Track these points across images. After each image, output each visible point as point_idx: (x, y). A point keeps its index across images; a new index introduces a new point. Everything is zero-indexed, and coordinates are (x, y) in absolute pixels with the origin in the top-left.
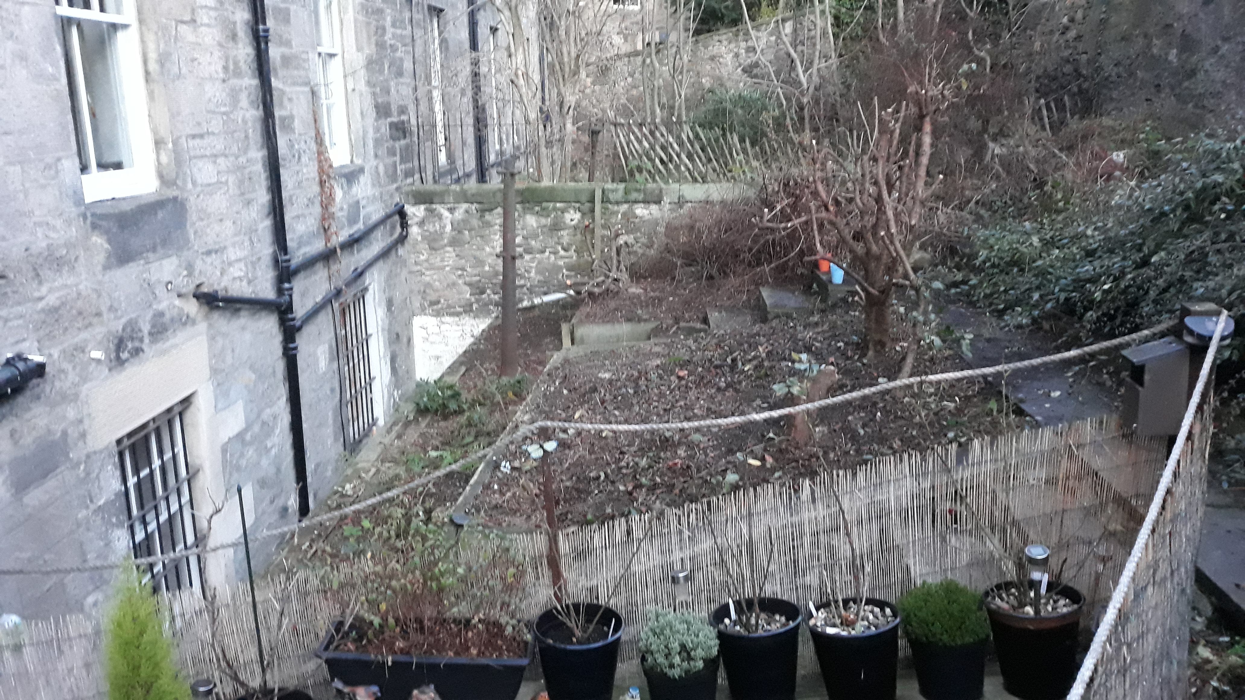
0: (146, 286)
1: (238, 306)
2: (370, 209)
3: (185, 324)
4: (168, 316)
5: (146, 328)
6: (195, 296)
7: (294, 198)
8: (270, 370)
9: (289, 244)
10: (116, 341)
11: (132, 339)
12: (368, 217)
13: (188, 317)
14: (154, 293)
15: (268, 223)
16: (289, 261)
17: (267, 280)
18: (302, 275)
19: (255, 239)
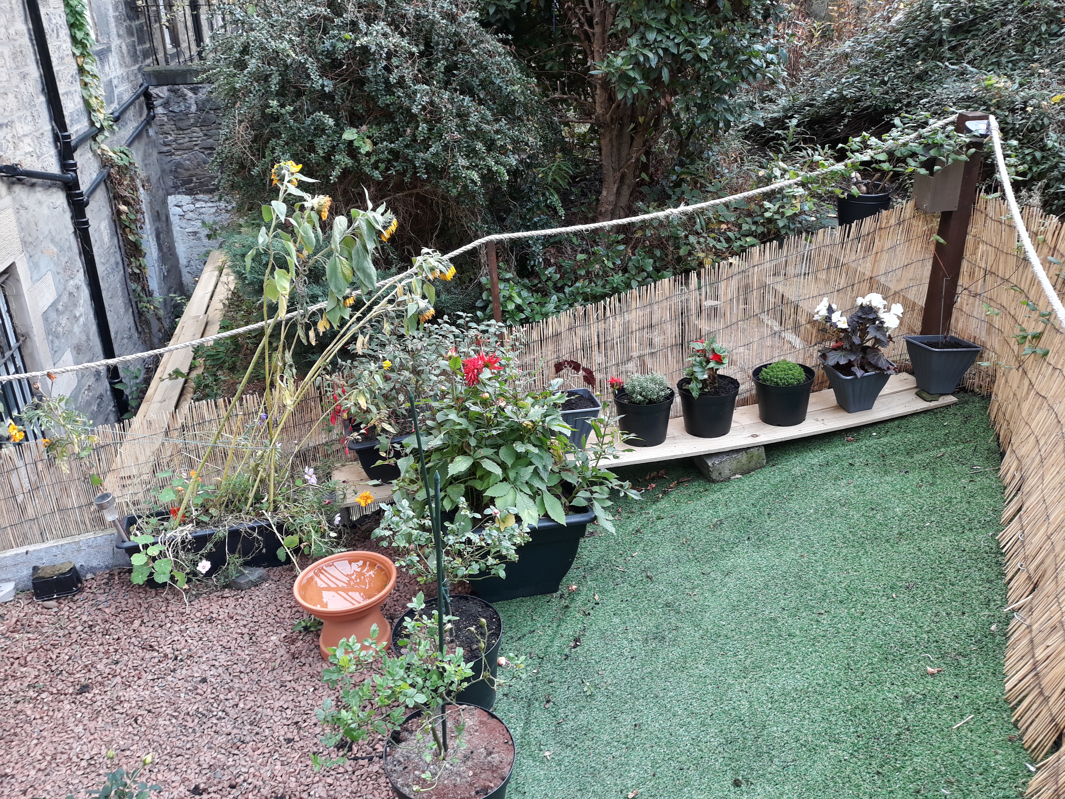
8: (67, 245)
12: (120, 97)
15: (43, 99)
16: (69, 136)
17: (50, 157)
18: (80, 151)
19: (35, 114)
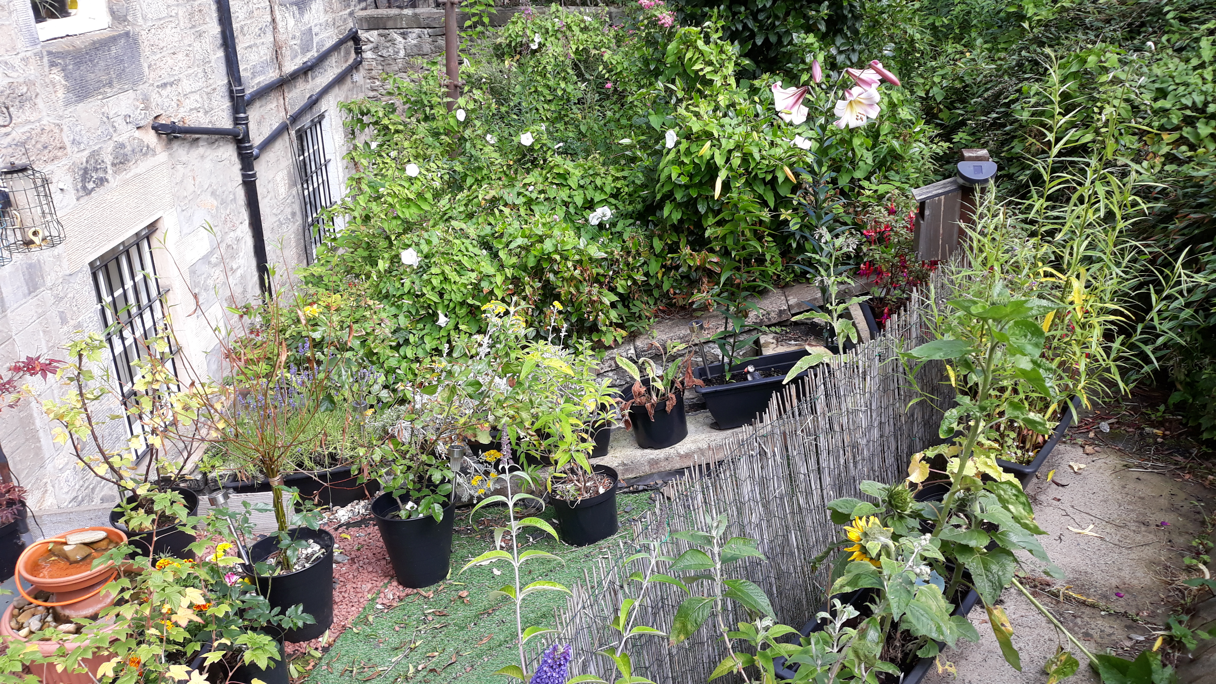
0: (105, 119)
1: (197, 136)
2: (323, 35)
3: (145, 154)
4: (129, 148)
5: (108, 159)
6: (154, 128)
7: (246, 28)
8: (232, 197)
9: (242, 74)
10: (81, 173)
11: (96, 170)
12: (321, 44)
13: (148, 147)
14: (114, 127)
15: (221, 54)
16: (243, 91)
17: (223, 111)
18: (257, 104)
19: (209, 70)
